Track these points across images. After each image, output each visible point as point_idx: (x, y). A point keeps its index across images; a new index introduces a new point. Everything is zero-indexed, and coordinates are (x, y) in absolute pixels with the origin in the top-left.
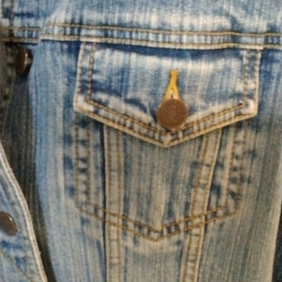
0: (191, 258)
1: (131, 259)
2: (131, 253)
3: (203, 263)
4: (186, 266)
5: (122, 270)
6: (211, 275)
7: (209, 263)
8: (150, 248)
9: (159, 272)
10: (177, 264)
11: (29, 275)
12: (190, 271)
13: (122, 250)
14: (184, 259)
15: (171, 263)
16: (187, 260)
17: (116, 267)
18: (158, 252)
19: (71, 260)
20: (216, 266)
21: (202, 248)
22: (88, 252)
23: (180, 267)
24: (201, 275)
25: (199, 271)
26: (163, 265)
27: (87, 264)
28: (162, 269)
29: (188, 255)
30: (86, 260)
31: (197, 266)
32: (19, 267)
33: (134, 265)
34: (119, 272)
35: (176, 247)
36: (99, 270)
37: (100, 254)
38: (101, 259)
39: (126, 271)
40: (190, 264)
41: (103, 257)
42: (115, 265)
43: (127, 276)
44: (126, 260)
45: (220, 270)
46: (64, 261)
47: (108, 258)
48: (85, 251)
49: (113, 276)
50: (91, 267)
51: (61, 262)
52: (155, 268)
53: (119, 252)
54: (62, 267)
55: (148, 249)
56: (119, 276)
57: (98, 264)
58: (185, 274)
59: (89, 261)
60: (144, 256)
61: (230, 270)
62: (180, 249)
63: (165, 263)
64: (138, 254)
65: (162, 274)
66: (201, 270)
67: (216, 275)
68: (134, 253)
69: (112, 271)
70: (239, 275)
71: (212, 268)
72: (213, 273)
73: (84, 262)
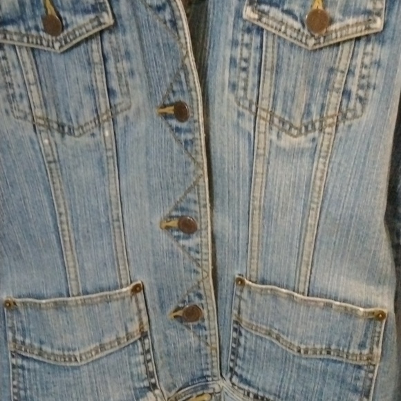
0: (323, 154)
1: (273, 152)
2: (274, 146)
3: (333, 159)
4: (318, 162)
5: (266, 161)
6: (339, 170)
7: (337, 160)
8: (290, 142)
9: (296, 167)
10: (311, 160)
11: (194, 156)
12: (321, 166)
13: (268, 142)
14: (317, 156)
15: (306, 160)
16: (319, 158)
17: (262, 158)
18: (296, 146)
19: (226, 148)
20: (343, 162)
21: (333, 146)
22: (241, 142)
23: (313, 163)
24: (330, 171)
25: (328, 166)
26: (299, 161)
27: (239, 154)
28: (299, 164)
29: (320, 151)
30: (238, 149)
31: (327, 162)
32: (186, 149)
33: (276, 158)
34: (264, 163)
35: (311, 144)
36: (247, 160)
37: (250, 146)
38: (249, 150)
39: (269, 163)
40: (321, 160)
41: (252, 149)
42: (261, 155)
43: (269, 167)
44: (270, 153)
45: (346, 165)
46: (221, 149)
47: (256, 149)
48: (238, 142)
49: (258, 165)
50: (241, 156)
51: (219, 150)
52: (292, 163)
53: (265, 144)
54: (218, 155)
55: (288, 144)
56: (263, 166)
57: (247, 155)
58: (317, 169)
59: (241, 150)
60: (285, 150)
61: (354, 164)
62: (314, 146)
63: (301, 159)
64: (280, 148)
65: (298, 169)
66: (331, 166)
67: (342, 169)
68: (277, 147)
69: (258, 161)
70: (361, 167)
71: (339, 164)
72: (341, 168)
73: (236, 151)
